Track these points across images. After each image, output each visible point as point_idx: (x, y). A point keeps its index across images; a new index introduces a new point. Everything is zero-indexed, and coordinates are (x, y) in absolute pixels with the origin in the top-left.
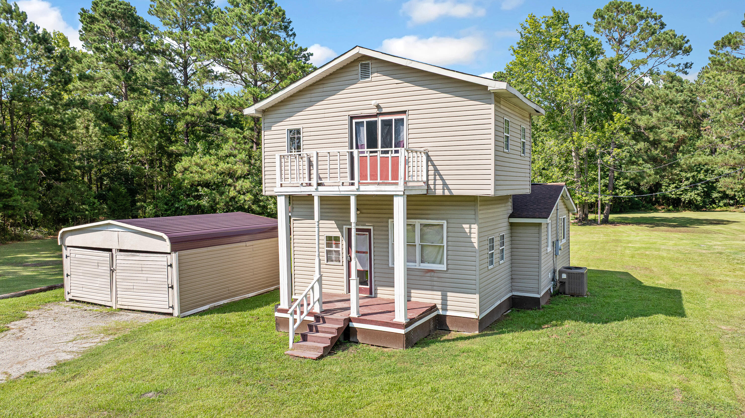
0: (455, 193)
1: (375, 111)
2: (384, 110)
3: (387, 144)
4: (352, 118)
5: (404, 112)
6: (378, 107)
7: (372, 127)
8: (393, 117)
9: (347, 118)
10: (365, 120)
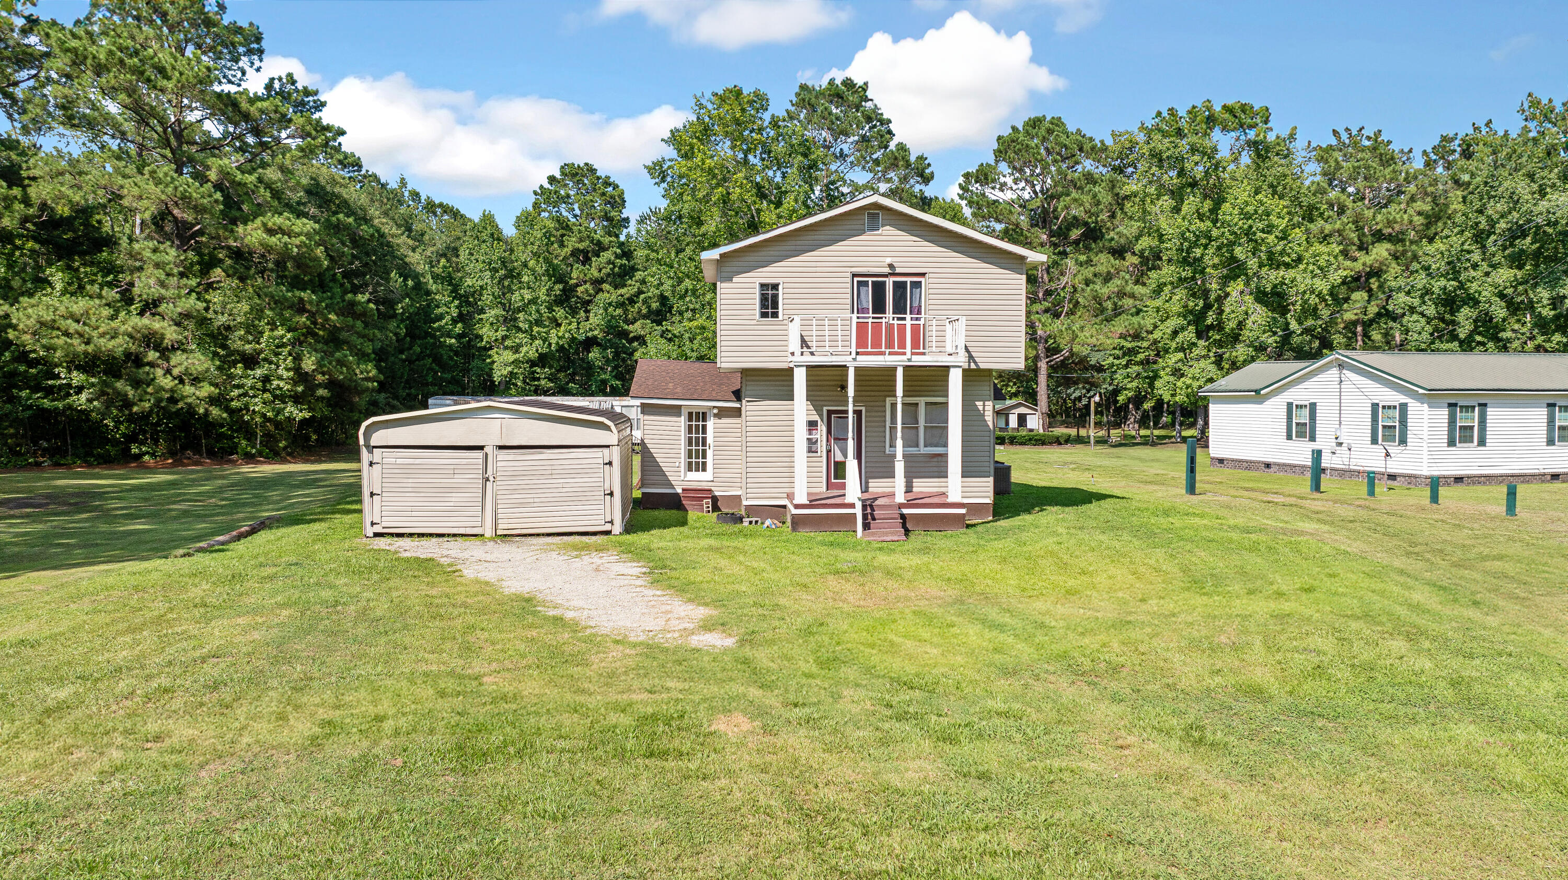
0: (982, 366)
1: (887, 270)
2: (898, 270)
3: (900, 308)
4: (854, 275)
5: (923, 275)
6: (891, 266)
7: (879, 289)
8: (908, 280)
9: (849, 275)
10: (870, 280)
